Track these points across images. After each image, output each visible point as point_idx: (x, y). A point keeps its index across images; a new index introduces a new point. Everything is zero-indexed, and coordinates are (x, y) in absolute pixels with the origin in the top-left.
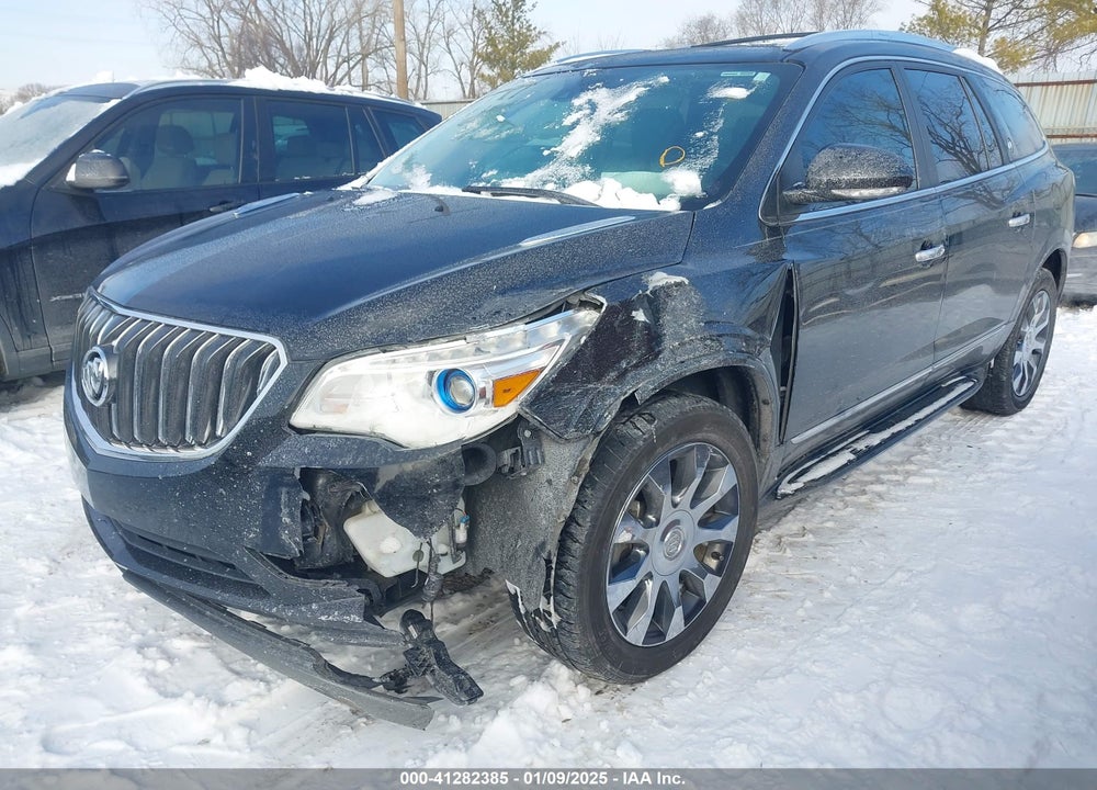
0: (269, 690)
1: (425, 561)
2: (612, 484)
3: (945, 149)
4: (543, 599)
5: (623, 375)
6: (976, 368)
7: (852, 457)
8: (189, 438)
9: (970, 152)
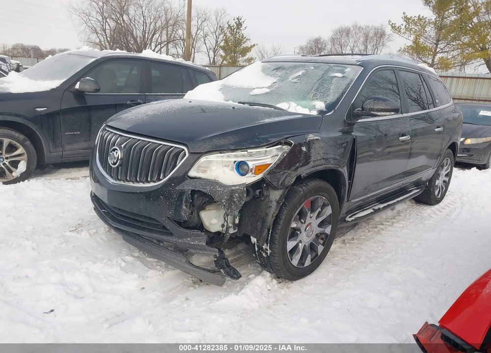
0: (163, 274)
1: (225, 228)
2: (292, 206)
3: (414, 101)
4: (265, 244)
5: (297, 168)
6: (421, 185)
7: (373, 211)
8: (149, 179)
9: (424, 103)
